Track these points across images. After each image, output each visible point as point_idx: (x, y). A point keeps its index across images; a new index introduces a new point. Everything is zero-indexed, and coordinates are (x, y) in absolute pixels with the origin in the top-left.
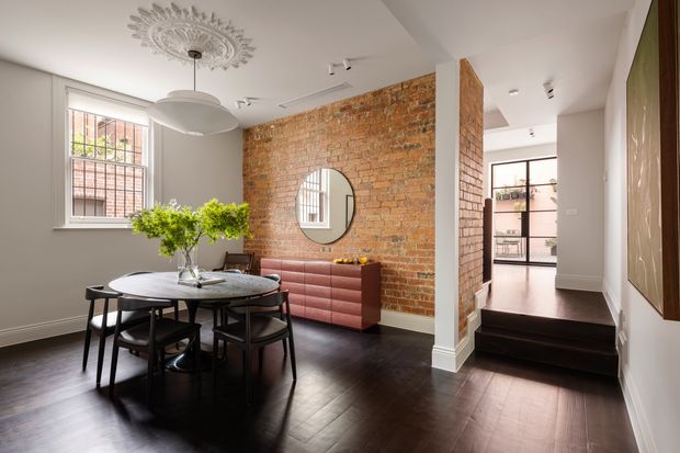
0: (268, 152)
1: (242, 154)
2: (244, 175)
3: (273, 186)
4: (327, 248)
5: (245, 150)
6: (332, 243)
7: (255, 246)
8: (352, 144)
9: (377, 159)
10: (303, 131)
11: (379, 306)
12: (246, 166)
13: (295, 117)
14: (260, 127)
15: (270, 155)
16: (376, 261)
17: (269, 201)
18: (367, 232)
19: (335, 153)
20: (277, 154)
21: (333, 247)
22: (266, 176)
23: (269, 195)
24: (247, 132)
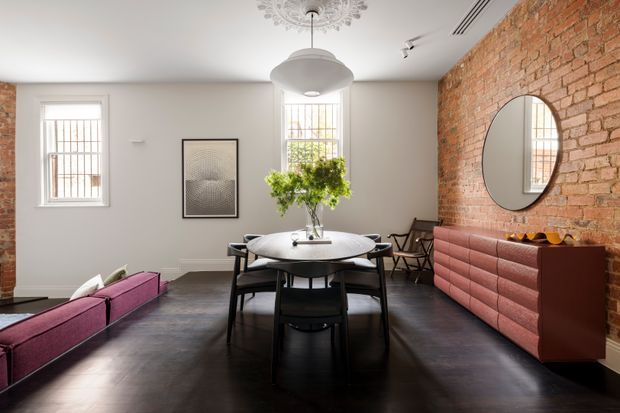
0: (457, 98)
1: (437, 110)
2: (439, 133)
3: (461, 140)
4: (519, 216)
5: (440, 104)
6: (523, 210)
7: (447, 213)
8: (557, 44)
9: (602, 50)
10: (491, 56)
11: (606, 330)
12: (440, 121)
13: (483, 42)
14: (452, 71)
15: (459, 102)
16: (599, 243)
17: (458, 159)
18: (582, 189)
19: (531, 70)
20: (465, 98)
21: (528, 215)
22: (456, 127)
23: (459, 151)
24: (442, 83)
